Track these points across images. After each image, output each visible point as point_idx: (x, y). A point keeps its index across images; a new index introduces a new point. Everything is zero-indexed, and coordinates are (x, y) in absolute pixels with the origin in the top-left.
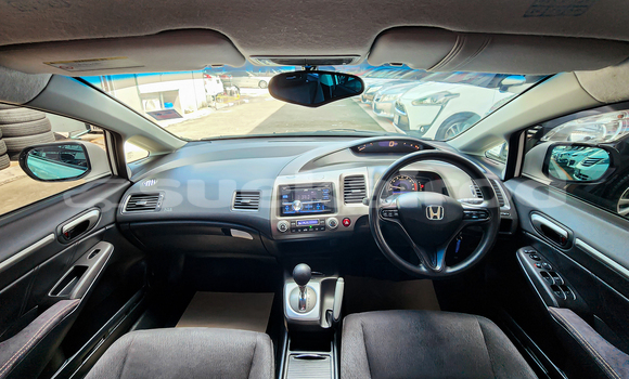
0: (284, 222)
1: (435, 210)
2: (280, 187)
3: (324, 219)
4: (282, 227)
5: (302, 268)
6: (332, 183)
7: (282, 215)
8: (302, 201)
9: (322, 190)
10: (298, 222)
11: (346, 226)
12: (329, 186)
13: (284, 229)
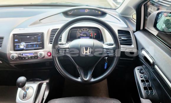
0: (15, 54)
1: (86, 49)
2: (14, 35)
3: (37, 53)
4: (13, 57)
5: (22, 79)
6: (43, 33)
7: (15, 50)
8: (26, 43)
9: (37, 37)
10: (22, 54)
11: (50, 56)
12: (41, 35)
13: (14, 58)
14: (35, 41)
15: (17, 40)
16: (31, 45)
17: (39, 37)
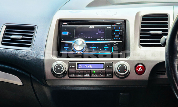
0: (63, 63)
2: (60, 21)
3: (112, 64)
4: (58, 68)
7: (60, 55)
8: (86, 39)
9: (112, 28)
10: (78, 64)
11: (140, 73)
12: (122, 24)
13: (60, 71)
14: (107, 38)
15: (67, 33)
16: (97, 45)
17: (118, 29)
